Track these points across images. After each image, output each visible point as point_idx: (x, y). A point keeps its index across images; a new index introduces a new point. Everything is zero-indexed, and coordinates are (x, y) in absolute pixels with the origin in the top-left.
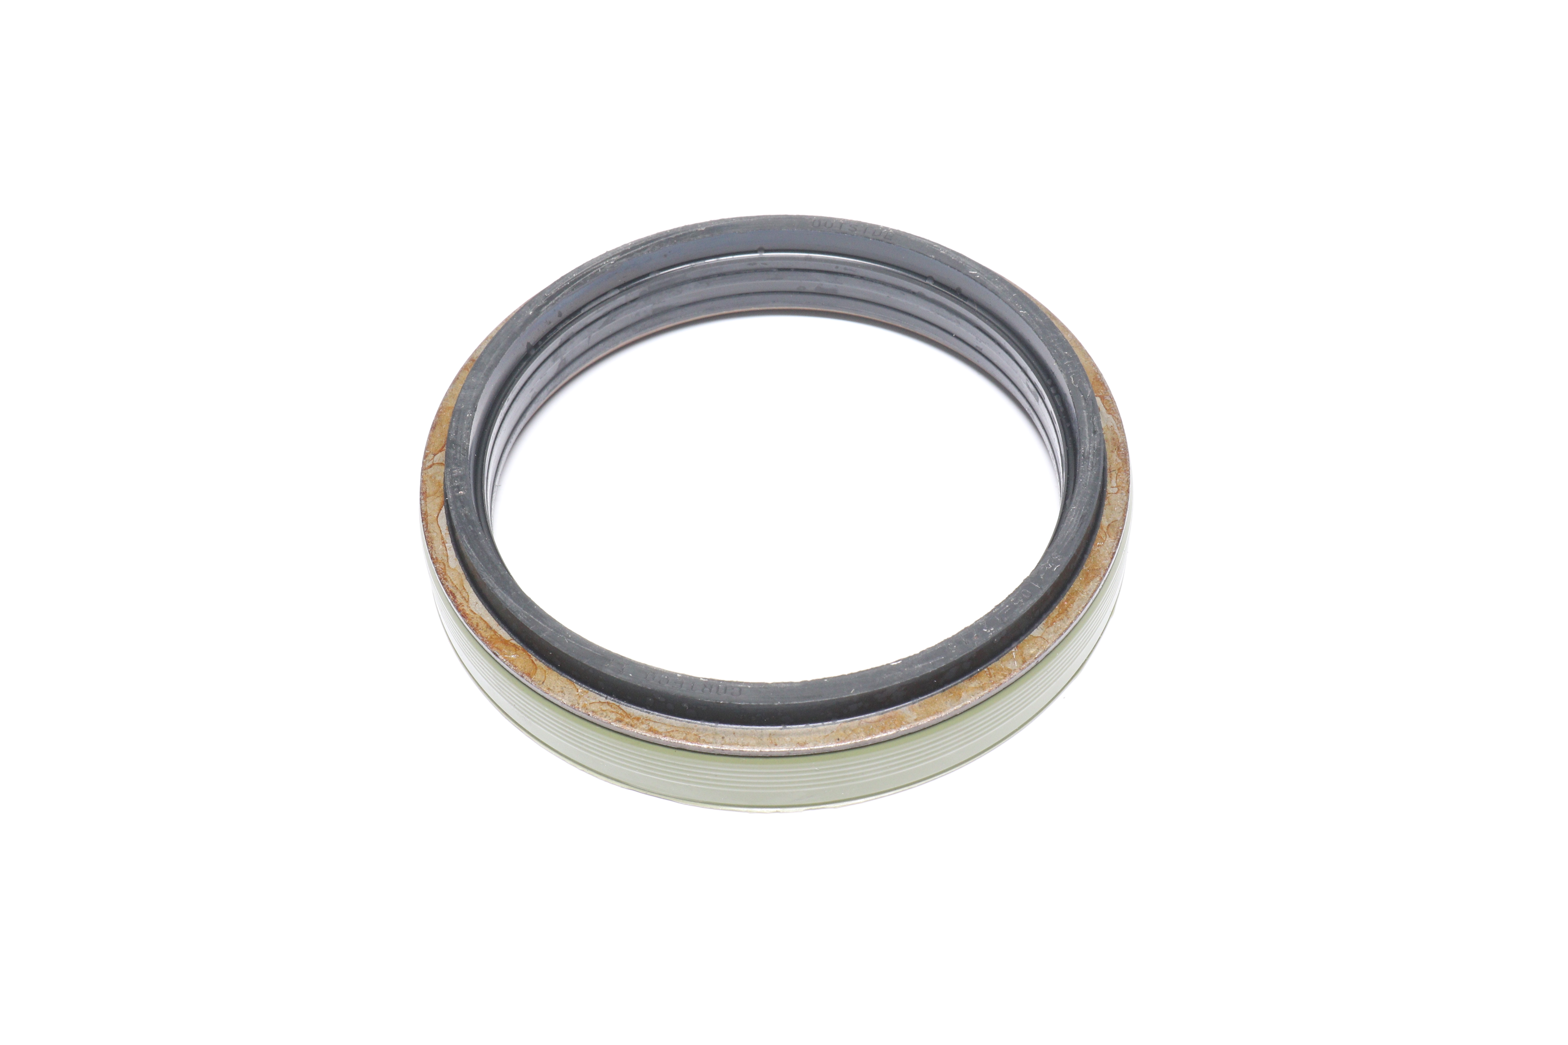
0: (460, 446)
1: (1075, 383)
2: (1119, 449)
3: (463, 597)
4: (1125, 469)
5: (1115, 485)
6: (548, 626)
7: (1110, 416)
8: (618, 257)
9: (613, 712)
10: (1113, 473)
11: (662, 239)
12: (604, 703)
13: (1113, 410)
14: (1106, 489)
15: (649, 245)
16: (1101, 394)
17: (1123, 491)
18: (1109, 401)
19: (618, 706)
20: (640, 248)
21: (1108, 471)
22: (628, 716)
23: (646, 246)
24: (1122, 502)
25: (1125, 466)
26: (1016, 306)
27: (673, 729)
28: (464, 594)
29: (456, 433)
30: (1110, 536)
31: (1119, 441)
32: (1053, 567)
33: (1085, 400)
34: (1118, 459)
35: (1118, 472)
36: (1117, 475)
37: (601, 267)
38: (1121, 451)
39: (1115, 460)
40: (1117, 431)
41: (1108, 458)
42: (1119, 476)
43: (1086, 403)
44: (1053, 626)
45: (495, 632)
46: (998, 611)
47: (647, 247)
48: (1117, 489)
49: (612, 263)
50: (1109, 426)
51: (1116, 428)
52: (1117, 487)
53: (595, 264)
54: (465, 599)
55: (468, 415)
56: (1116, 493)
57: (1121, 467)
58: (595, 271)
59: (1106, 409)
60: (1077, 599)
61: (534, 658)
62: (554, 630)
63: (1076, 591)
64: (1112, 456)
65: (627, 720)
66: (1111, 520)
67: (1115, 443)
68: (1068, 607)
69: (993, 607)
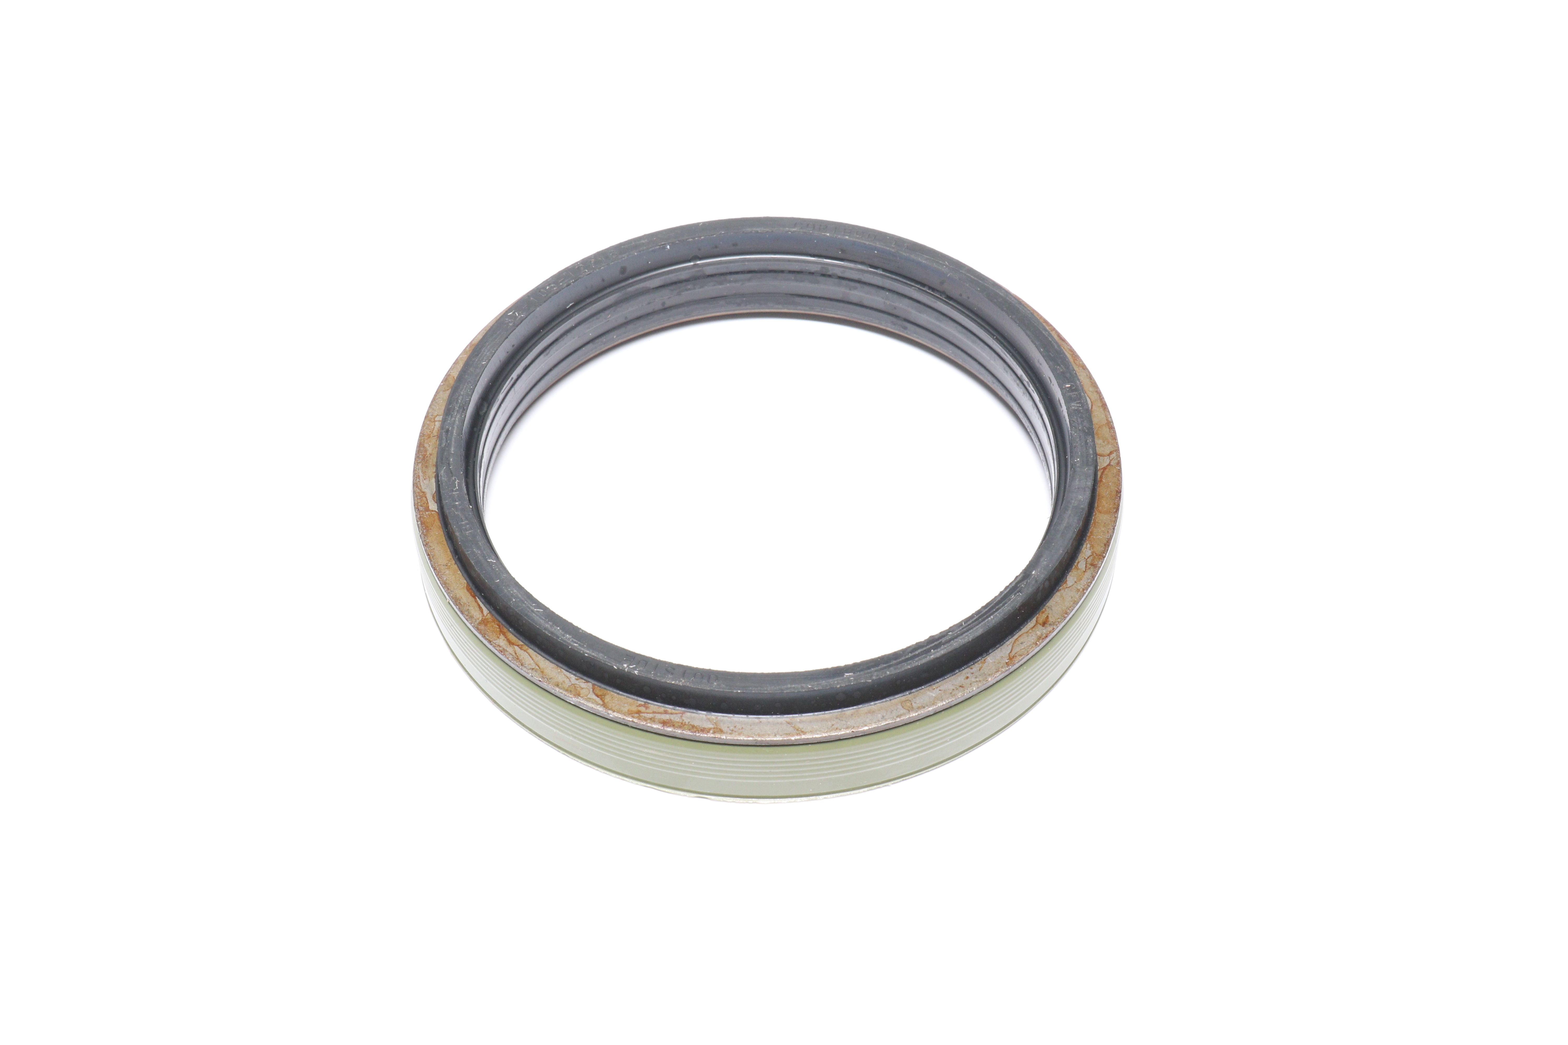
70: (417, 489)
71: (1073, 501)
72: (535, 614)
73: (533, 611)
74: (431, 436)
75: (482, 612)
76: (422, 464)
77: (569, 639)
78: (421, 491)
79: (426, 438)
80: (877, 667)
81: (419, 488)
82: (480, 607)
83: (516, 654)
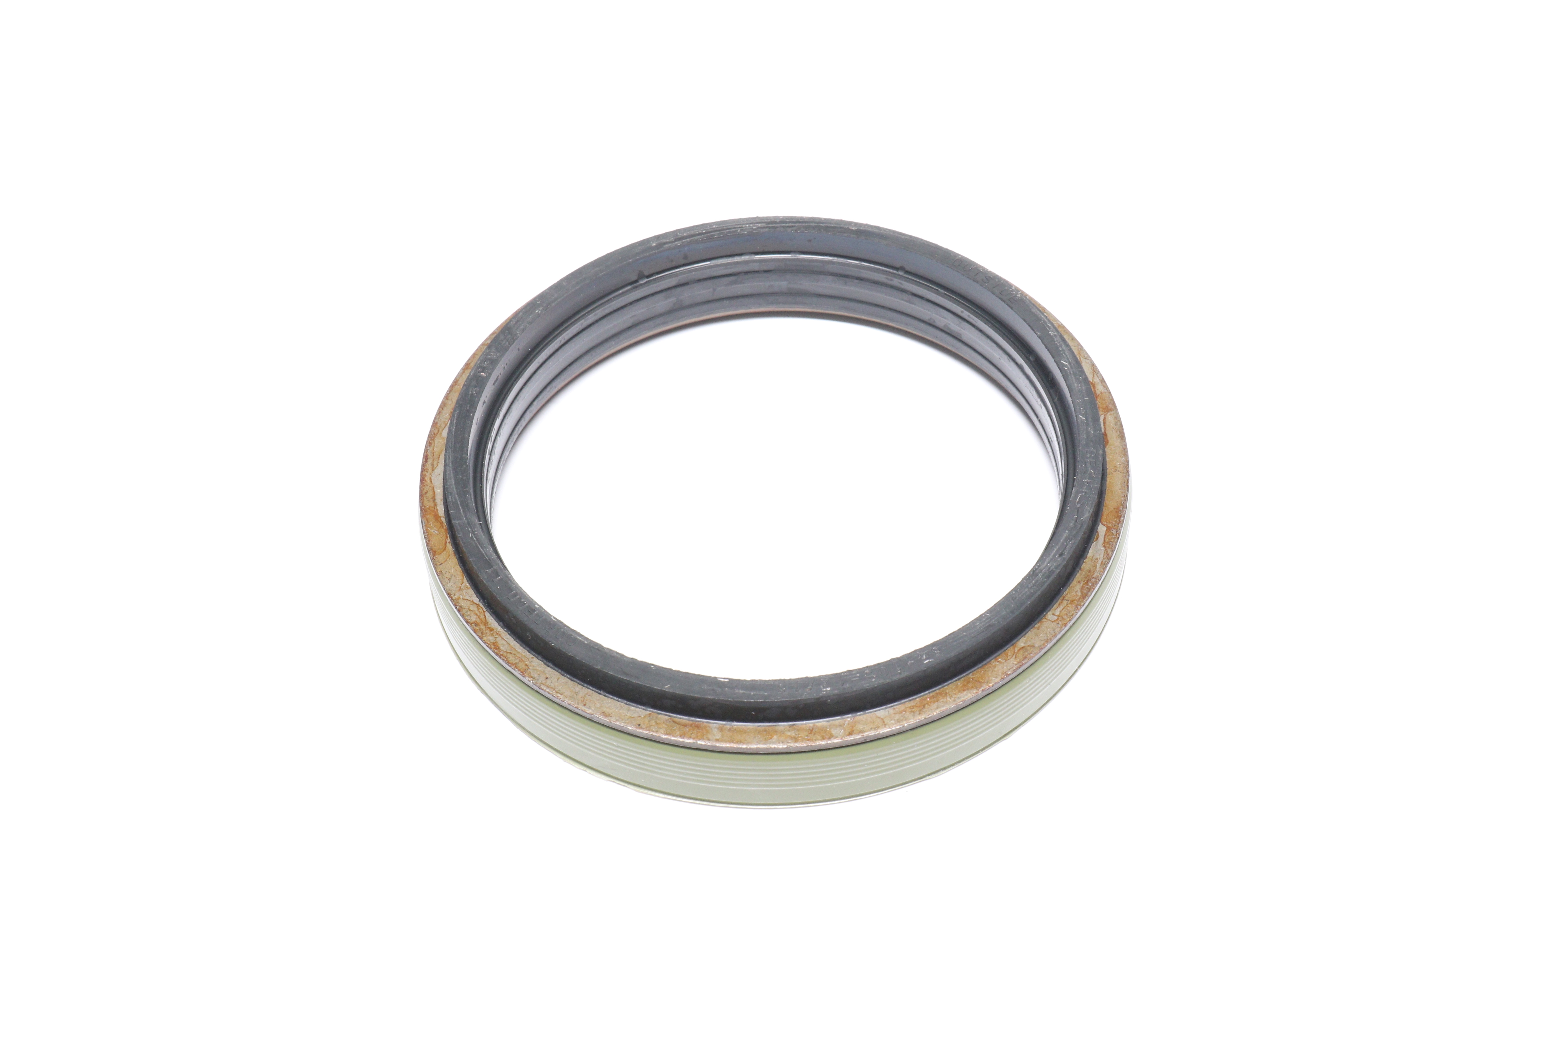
0: (511, 335)
1: (1078, 503)
2: (1087, 582)
3: (433, 465)
4: (1079, 603)
5: (1057, 613)
6: (465, 516)
7: (1103, 549)
8: (764, 225)
9: (477, 615)
10: (1065, 602)
11: (812, 224)
12: (475, 603)
13: (1110, 544)
14: (1047, 613)
15: (797, 225)
16: (1111, 525)
17: (1060, 623)
18: (1113, 534)
19: (484, 612)
20: (787, 225)
21: (1062, 598)
22: (486, 623)
23: (793, 224)
24: (1052, 632)
25: (1080, 600)
26: (1080, 409)
27: (514, 652)
28: (435, 463)
29: (517, 322)
30: (1016, 657)
31: (1093, 575)
32: (926, 660)
33: (1076, 521)
34: (1079, 591)
35: (1070, 603)
36: (1067, 605)
37: (742, 229)
38: (1088, 585)
39: (1075, 590)
40: (1098, 565)
41: (1071, 586)
42: (1068, 607)
43: (1074, 524)
44: (901, 715)
45: (435, 505)
46: (846, 676)
47: (795, 226)
48: (1056, 618)
49: (754, 228)
50: (1095, 557)
51: (1100, 562)
52: (1059, 616)
53: (739, 223)
54: (433, 467)
55: (537, 311)
56: (1053, 622)
57: (1076, 600)
58: (734, 230)
59: (1104, 541)
60: (941, 701)
61: (449, 540)
62: (468, 522)
63: (946, 693)
64: (1075, 586)
65: (482, 627)
66: (1029, 643)
67: (1088, 576)
68: (927, 704)
69: (845, 670)
70: (1109, 552)
71: (573, 283)
72: (1069, 361)
73: (1070, 363)
74: (1069, 602)
75: (1104, 419)
76: (1092, 576)
77: (1052, 332)
78: (1106, 549)
79: (1075, 601)
80: (828, 226)
81: (1107, 552)
82: (1104, 423)
83: (1093, 375)
